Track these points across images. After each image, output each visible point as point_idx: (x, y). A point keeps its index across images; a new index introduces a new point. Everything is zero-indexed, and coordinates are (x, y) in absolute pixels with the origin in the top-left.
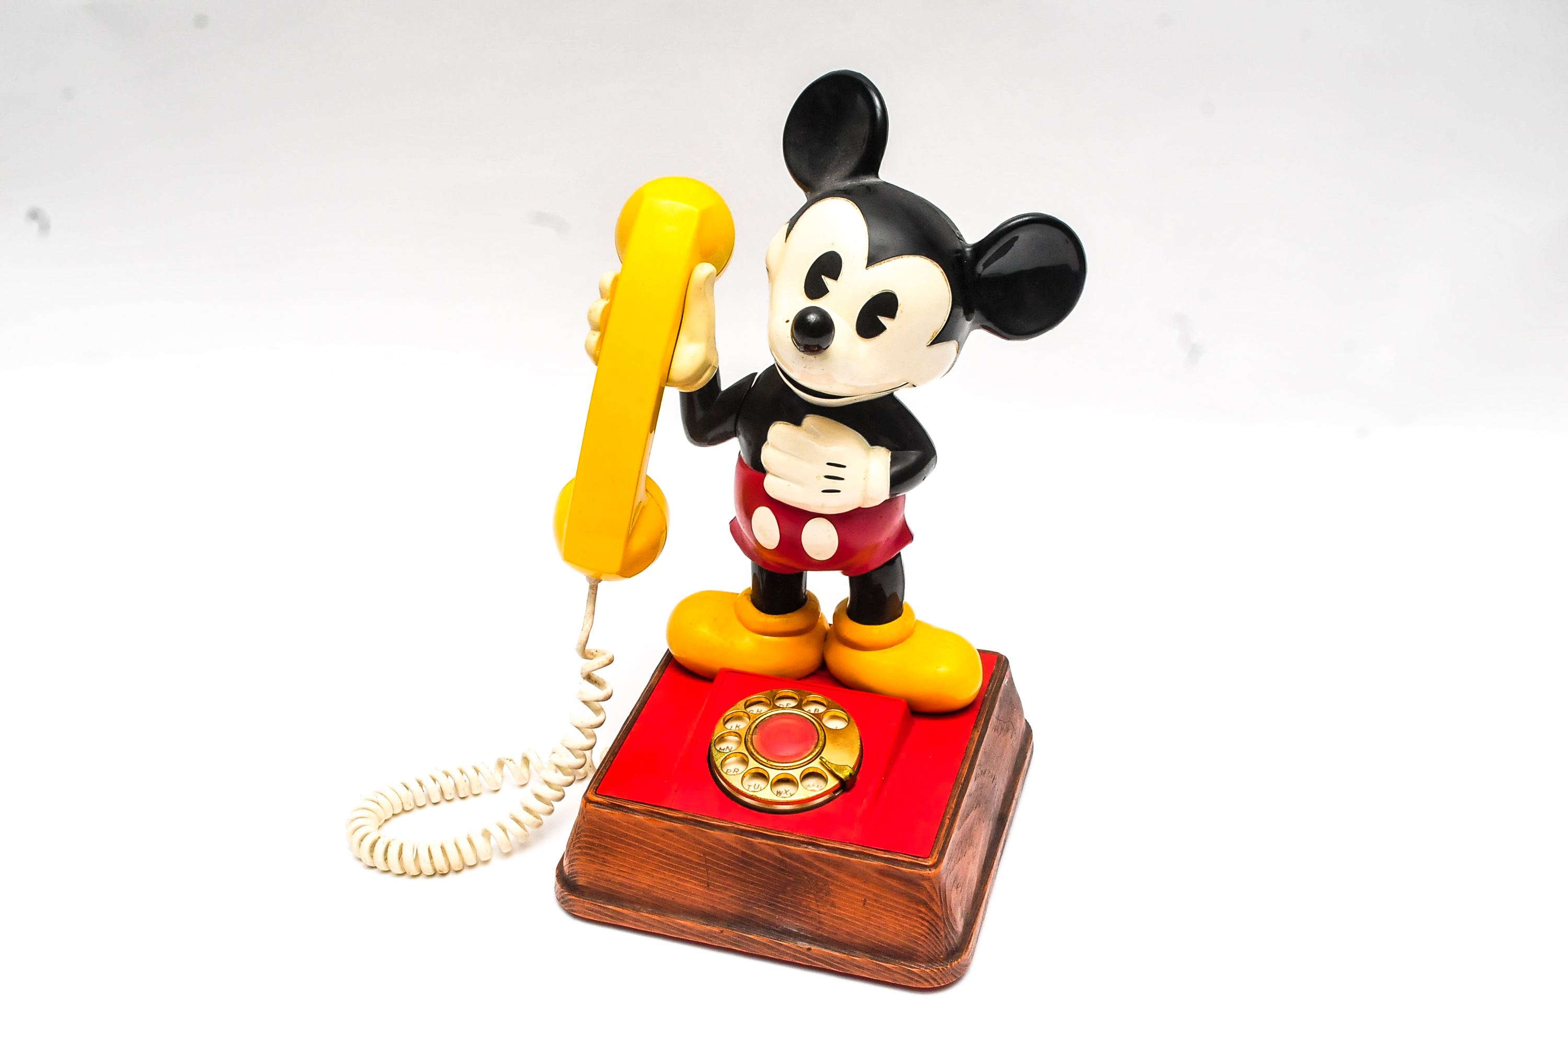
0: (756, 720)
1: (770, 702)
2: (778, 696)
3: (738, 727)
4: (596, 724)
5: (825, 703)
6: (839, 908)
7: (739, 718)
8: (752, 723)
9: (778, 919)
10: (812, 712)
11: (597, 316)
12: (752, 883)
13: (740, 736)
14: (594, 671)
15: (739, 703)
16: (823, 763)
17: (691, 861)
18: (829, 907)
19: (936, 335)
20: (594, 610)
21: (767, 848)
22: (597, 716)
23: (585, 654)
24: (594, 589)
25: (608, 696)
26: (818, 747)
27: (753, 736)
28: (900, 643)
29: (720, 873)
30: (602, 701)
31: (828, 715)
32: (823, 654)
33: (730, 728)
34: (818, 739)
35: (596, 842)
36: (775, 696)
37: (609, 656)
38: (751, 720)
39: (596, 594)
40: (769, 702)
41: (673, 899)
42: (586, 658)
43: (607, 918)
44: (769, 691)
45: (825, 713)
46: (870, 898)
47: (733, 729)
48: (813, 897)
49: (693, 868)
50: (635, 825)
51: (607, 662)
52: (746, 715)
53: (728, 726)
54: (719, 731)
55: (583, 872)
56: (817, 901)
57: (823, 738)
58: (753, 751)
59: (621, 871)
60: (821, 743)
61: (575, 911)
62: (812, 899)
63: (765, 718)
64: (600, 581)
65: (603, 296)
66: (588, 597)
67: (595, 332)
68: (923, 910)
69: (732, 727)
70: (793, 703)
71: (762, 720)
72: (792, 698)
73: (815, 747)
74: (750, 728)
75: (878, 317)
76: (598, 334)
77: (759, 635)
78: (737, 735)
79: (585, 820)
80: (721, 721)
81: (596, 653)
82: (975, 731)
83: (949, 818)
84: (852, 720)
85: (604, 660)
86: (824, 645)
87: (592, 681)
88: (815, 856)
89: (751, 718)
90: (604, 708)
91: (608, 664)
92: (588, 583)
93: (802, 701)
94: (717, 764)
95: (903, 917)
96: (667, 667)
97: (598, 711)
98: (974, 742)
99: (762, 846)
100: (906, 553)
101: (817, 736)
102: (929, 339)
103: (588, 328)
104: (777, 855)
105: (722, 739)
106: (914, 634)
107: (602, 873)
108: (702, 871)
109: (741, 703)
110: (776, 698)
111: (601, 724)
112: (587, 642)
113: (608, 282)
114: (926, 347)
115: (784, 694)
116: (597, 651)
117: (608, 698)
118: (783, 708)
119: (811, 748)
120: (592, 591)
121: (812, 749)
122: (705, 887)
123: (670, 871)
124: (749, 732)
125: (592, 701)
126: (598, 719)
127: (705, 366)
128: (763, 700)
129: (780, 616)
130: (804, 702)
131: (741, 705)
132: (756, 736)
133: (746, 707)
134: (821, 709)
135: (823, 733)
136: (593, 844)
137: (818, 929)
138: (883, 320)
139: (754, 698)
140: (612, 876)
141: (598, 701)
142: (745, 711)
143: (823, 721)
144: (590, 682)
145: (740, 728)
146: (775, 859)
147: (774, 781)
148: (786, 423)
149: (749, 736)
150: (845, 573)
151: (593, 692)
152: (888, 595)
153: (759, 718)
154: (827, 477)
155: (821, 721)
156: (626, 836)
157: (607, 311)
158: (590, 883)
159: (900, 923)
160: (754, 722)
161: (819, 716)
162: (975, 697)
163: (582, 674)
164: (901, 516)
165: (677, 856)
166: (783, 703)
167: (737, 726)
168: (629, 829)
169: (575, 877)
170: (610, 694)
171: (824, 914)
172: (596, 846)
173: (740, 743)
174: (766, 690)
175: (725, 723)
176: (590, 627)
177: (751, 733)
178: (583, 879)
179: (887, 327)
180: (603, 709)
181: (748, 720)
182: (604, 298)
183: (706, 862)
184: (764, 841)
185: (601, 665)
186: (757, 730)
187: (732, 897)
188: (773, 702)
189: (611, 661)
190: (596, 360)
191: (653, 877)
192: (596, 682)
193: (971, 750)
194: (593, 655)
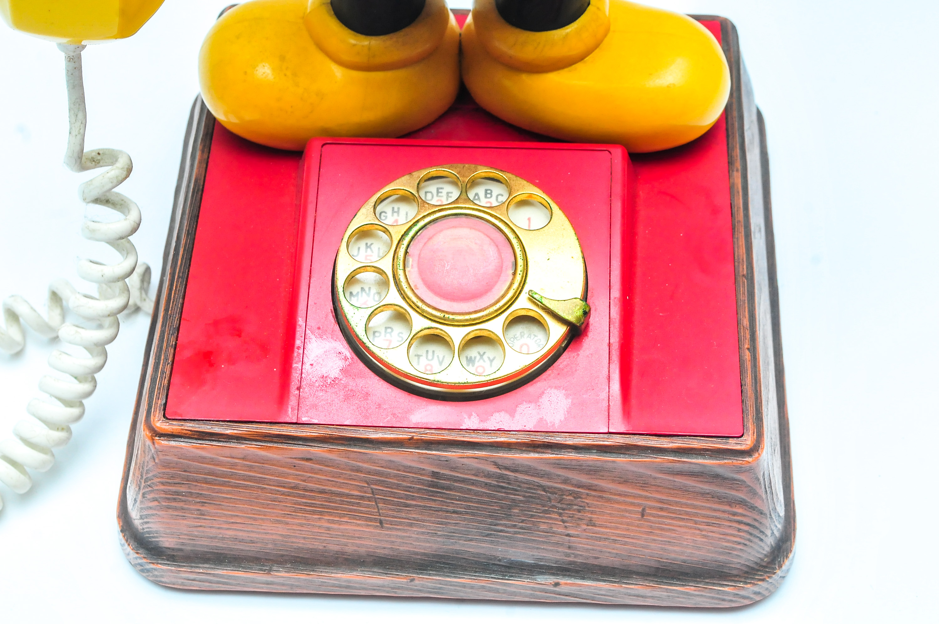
0: (402, 237)
6: (601, 526)
9: (500, 551)
12: (454, 512)
16: (532, 299)
17: (348, 495)
18: (585, 527)
21: (474, 464)
23: (84, 163)
24: (75, 63)
26: (517, 270)
27: (407, 270)
28: (596, 49)
29: (399, 504)
31: (514, 204)
34: (514, 254)
35: (183, 489)
39: (80, 69)
40: (413, 196)
41: (325, 547)
43: (220, 585)
46: (651, 508)
48: (558, 517)
49: (353, 504)
50: (244, 459)
55: (168, 531)
56: (563, 521)
57: (521, 250)
58: (415, 299)
59: (232, 523)
60: (520, 262)
61: (166, 583)
62: (556, 519)
64: (85, 46)
66: (69, 79)
68: (740, 511)
71: (412, 236)
73: (514, 272)
74: (395, 254)
79: (156, 461)
81: (99, 157)
82: (733, 171)
83: (748, 349)
88: (558, 464)
89: (392, 234)
92: (65, 56)
93: (466, 185)
94: (358, 333)
95: (708, 524)
98: (738, 192)
99: (465, 461)
101: (510, 250)
104: (493, 469)
107: (201, 529)
108: (368, 506)
117: (137, 226)
119: (507, 275)
120: (73, 67)
121: (509, 277)
122: (377, 526)
123: (314, 512)
124: (398, 264)
129: (391, 35)
136: (177, 493)
137: (568, 555)
140: (219, 531)
146: (489, 475)
147: (461, 347)
149: (400, 271)
153: (405, 233)
155: (507, 218)
156: (231, 476)
158: (183, 544)
159: (704, 533)
160: (400, 241)
161: (501, 210)
165: (322, 492)
167: (371, 251)
168: (233, 466)
169: (157, 537)
170: (138, 222)
171: (577, 536)
172: (183, 496)
173: (384, 283)
178: (170, 540)
183: (373, 493)
184: (470, 453)
187: (423, 533)
191: (287, 524)
193: (738, 208)
194: (93, 161)
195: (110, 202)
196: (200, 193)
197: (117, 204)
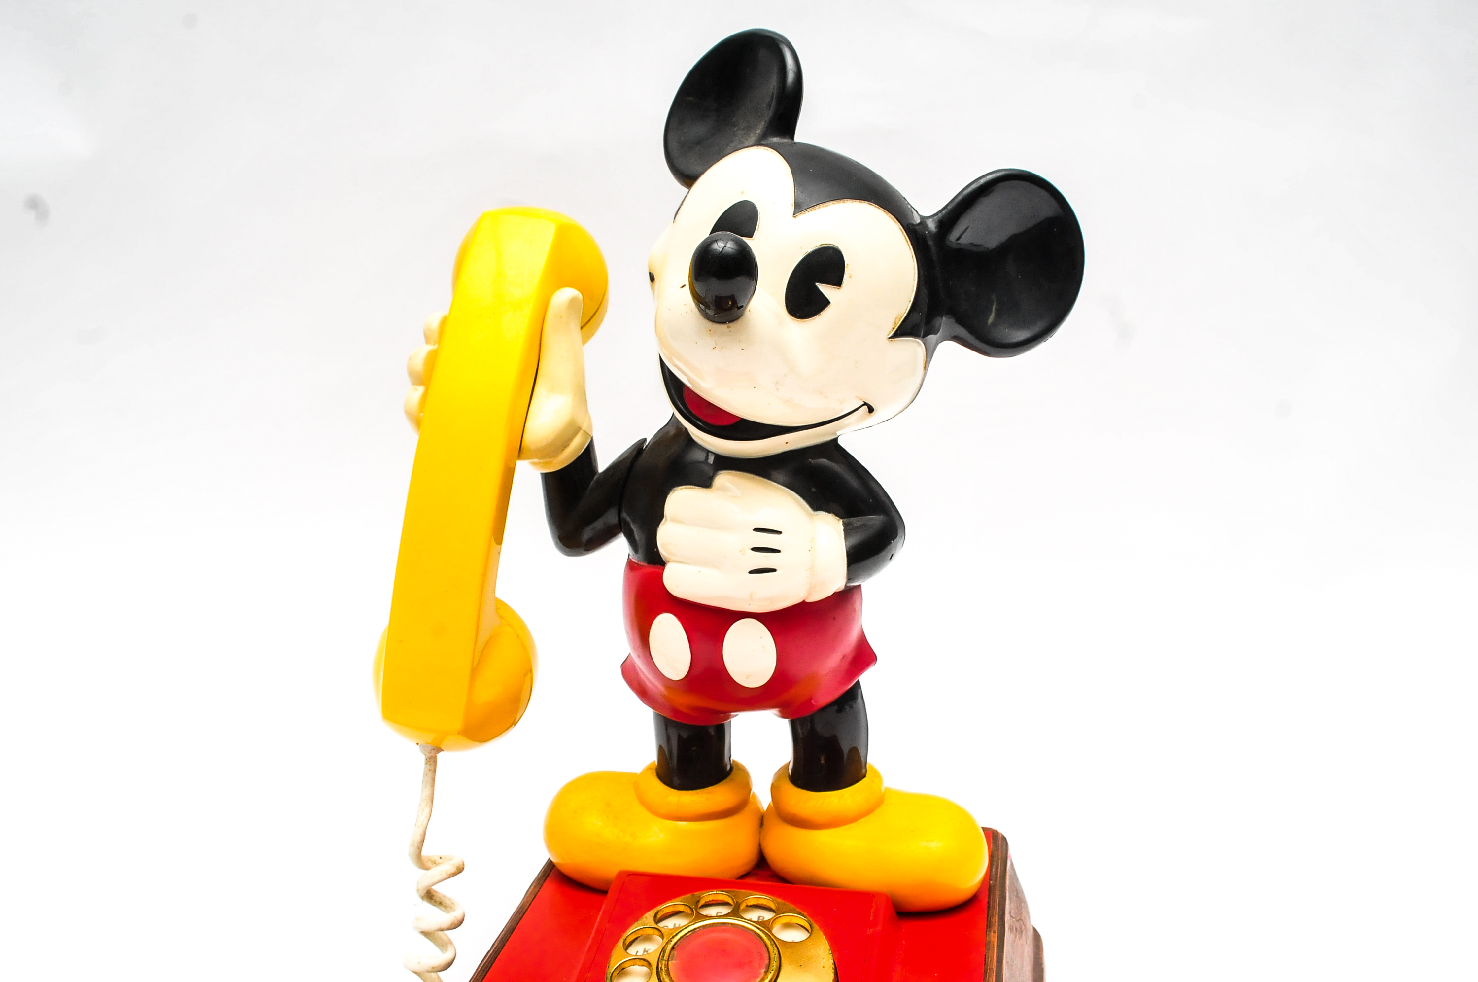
0: (673, 937)
1: (693, 911)
2: (702, 902)
3: (647, 952)
4: (440, 965)
5: (773, 906)
7: (647, 938)
8: (667, 943)
10: (756, 919)
11: (419, 363)
13: (649, 964)
14: (435, 884)
15: (646, 915)
19: (900, 323)
20: (433, 794)
22: (443, 953)
23: (421, 862)
24: (432, 761)
25: (456, 922)
26: (770, 969)
27: (670, 962)
28: (863, 817)
30: (448, 929)
31: (779, 923)
32: (760, 845)
33: (634, 954)
34: (770, 959)
36: (698, 901)
37: (457, 862)
38: (665, 939)
39: (435, 771)
40: (690, 912)
42: (427, 869)
44: (689, 895)
45: (774, 920)
47: (640, 953)
51: (453, 870)
52: (657, 932)
53: (632, 951)
54: (617, 959)
57: (777, 955)
60: (774, 965)
63: (686, 934)
64: (439, 750)
65: (428, 340)
66: (424, 777)
67: (417, 387)
69: (637, 952)
70: (725, 910)
71: (681, 937)
72: (724, 904)
73: (766, 972)
74: (663, 950)
75: (817, 284)
76: (421, 389)
77: (670, 822)
78: (645, 963)
80: (620, 943)
81: (440, 861)
84: (816, 927)
85: (449, 867)
86: (760, 832)
87: (435, 902)
89: (665, 935)
90: (452, 940)
91: (455, 874)
92: (424, 756)
93: (739, 907)
96: (545, 880)
97: (443, 945)
98: (994, 948)
100: (867, 680)
101: (767, 955)
102: (890, 328)
103: (407, 381)
105: (622, 971)
106: (885, 802)
109: (648, 918)
110: (700, 905)
111: (449, 965)
112: (423, 841)
113: (434, 322)
114: (886, 341)
115: (711, 898)
116: (441, 858)
117: (458, 924)
118: (711, 918)
119: (760, 973)
120: (428, 766)
121: (762, 975)
124: (663, 957)
125: (434, 931)
126: (447, 957)
127: (573, 429)
128: (681, 908)
129: (698, 791)
130: (743, 906)
131: (648, 917)
132: (674, 962)
133: (658, 921)
134: (767, 916)
135: (775, 948)
138: (825, 290)
139: (667, 907)
141: (442, 930)
142: (656, 926)
143: (773, 931)
144: (431, 903)
145: (649, 952)
148: (689, 486)
149: (664, 962)
150: (784, 716)
151: (436, 917)
152: (846, 750)
153: (677, 934)
154: (755, 549)
155: (770, 931)
157: (432, 359)
160: (670, 940)
161: (766, 925)
162: (979, 887)
163: (418, 891)
164: (859, 626)
166: (712, 911)
167: (644, 951)
170: (461, 918)
173: (649, 975)
174: (686, 893)
175: (627, 947)
176: (426, 820)
177: (666, 957)
179: (830, 301)
180: (451, 943)
181: (660, 939)
182: (430, 343)
185: (444, 876)
186: (675, 953)
188: (696, 910)
189: (460, 870)
190: (417, 422)
192: (441, 903)
193: (991, 959)
194: (435, 863)
195: (442, 904)
196: (522, 914)
197: (448, 907)
